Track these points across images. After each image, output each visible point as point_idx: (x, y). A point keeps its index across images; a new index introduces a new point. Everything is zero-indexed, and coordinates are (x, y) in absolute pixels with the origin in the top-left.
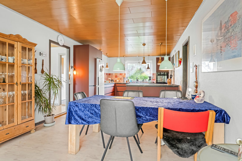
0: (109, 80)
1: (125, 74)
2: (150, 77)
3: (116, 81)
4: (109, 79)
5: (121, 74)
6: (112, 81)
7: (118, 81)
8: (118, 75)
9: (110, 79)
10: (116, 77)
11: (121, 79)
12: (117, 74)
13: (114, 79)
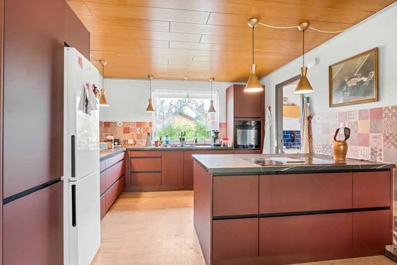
0: (108, 141)
1: (151, 124)
2: (216, 133)
3: (125, 141)
4: (109, 137)
5: (139, 124)
6: (116, 143)
7: (131, 142)
8: (131, 127)
9: (112, 138)
10: (126, 131)
11: (139, 137)
12: (129, 123)
13: (122, 136)
